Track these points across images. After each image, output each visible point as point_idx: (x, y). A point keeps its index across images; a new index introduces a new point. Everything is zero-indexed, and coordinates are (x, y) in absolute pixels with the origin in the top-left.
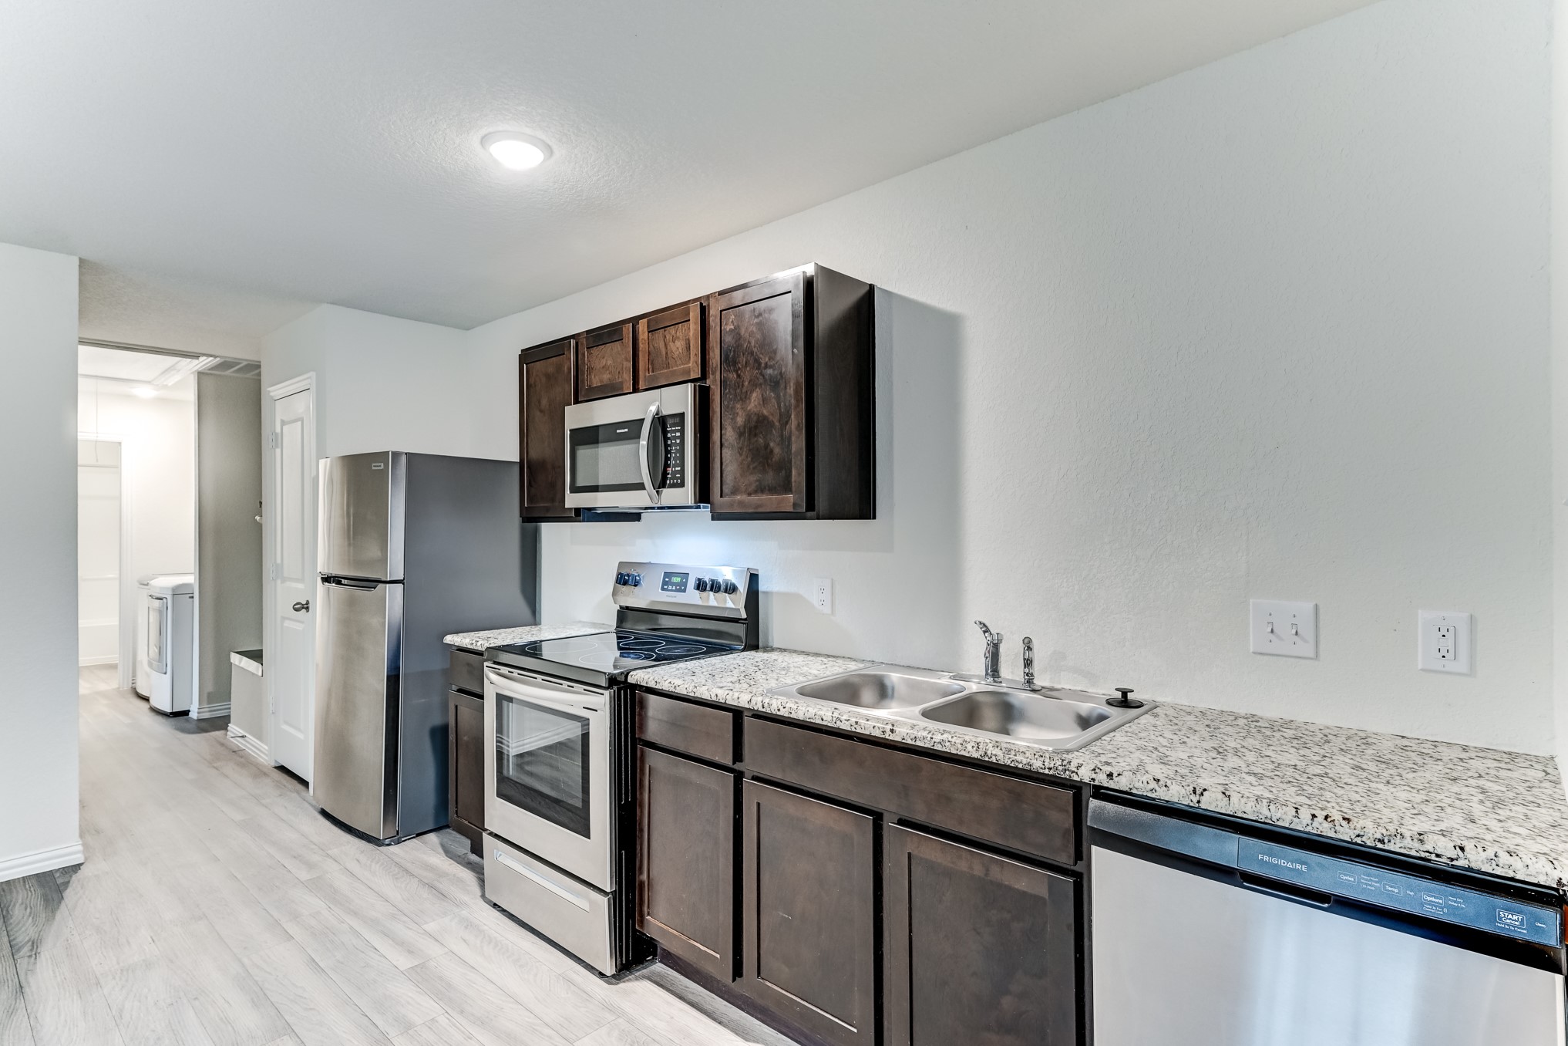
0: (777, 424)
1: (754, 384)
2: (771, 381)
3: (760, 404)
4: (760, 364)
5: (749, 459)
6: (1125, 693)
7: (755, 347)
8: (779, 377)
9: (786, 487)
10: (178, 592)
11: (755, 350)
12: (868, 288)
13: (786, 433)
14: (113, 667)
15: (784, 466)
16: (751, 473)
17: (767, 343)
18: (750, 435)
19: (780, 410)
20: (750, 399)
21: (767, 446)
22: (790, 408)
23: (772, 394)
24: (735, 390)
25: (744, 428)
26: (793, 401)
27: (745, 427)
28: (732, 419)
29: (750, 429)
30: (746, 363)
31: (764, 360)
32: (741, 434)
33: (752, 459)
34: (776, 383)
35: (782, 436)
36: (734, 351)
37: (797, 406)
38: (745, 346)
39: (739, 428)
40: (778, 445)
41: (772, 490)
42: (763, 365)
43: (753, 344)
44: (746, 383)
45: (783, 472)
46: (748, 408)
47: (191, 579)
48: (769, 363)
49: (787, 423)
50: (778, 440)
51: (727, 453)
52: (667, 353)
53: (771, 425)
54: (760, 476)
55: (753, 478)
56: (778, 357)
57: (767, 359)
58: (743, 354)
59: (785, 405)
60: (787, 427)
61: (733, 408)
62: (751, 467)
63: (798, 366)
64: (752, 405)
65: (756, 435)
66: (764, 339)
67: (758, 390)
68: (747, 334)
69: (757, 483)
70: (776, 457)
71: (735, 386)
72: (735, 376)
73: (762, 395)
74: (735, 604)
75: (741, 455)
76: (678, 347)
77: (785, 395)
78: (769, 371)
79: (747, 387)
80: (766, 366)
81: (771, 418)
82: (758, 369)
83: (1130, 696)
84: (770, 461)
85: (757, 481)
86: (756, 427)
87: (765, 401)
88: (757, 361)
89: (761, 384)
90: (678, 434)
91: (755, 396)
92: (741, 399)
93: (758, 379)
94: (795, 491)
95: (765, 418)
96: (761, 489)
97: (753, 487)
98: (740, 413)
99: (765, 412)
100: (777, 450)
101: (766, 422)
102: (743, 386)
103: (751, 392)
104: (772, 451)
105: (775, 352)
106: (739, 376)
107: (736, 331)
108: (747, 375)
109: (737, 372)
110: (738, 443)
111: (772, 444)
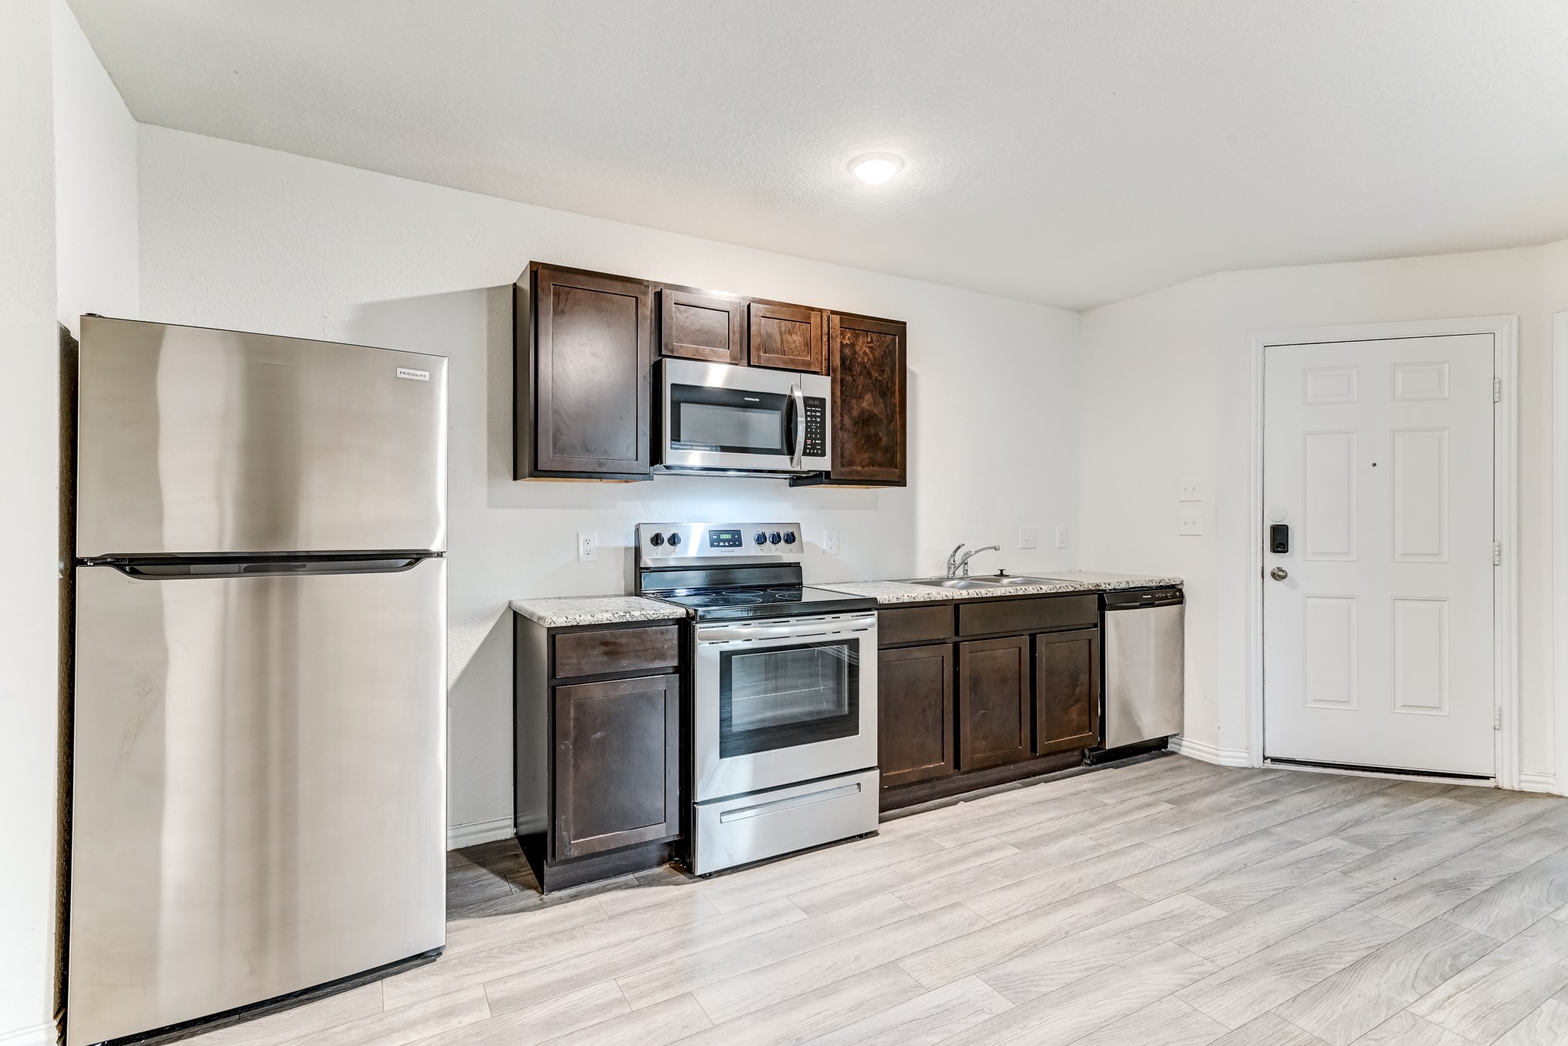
0: (885, 421)
1: (866, 389)
3: (871, 404)
5: (863, 442)
6: (1002, 571)
7: (867, 363)
8: (887, 388)
11: (868, 366)
13: (891, 428)
16: (865, 452)
18: (863, 425)
19: (887, 412)
20: (863, 399)
21: (876, 435)
22: (895, 412)
23: (880, 399)
24: (851, 390)
25: (860, 420)
26: (897, 408)
27: (859, 418)
28: (848, 410)
29: (864, 420)
30: (860, 372)
31: (875, 373)
32: (856, 423)
34: (883, 392)
35: (888, 429)
36: (850, 361)
37: (900, 412)
38: (859, 360)
39: (854, 418)
41: (881, 465)
42: (874, 377)
43: (866, 360)
44: (861, 387)
45: (889, 454)
46: (862, 405)
48: (879, 377)
50: (885, 432)
51: (844, 435)
52: (782, 342)
53: (880, 421)
54: (871, 454)
55: (866, 455)
56: (886, 376)
57: (878, 374)
58: (858, 365)
61: (849, 402)
62: (865, 447)
64: (865, 403)
65: (868, 425)
66: (875, 359)
67: (869, 393)
68: (861, 352)
71: (851, 387)
72: (851, 380)
73: (873, 398)
77: (890, 403)
79: (862, 390)
80: (877, 379)
81: (880, 416)
82: (870, 378)
83: (1004, 573)
85: (869, 458)
86: (868, 420)
87: (875, 403)
88: (869, 373)
89: (871, 390)
90: (818, 414)
91: (868, 397)
92: (856, 397)
93: (870, 386)
94: (900, 468)
95: (875, 415)
96: (872, 464)
97: (866, 461)
98: (856, 408)
99: (875, 411)
100: (884, 439)
101: (876, 418)
102: (857, 388)
103: (865, 394)
104: (880, 439)
105: (884, 371)
106: (854, 380)
107: (852, 347)
108: (861, 380)
109: (852, 376)
110: (853, 429)
111: (880, 434)
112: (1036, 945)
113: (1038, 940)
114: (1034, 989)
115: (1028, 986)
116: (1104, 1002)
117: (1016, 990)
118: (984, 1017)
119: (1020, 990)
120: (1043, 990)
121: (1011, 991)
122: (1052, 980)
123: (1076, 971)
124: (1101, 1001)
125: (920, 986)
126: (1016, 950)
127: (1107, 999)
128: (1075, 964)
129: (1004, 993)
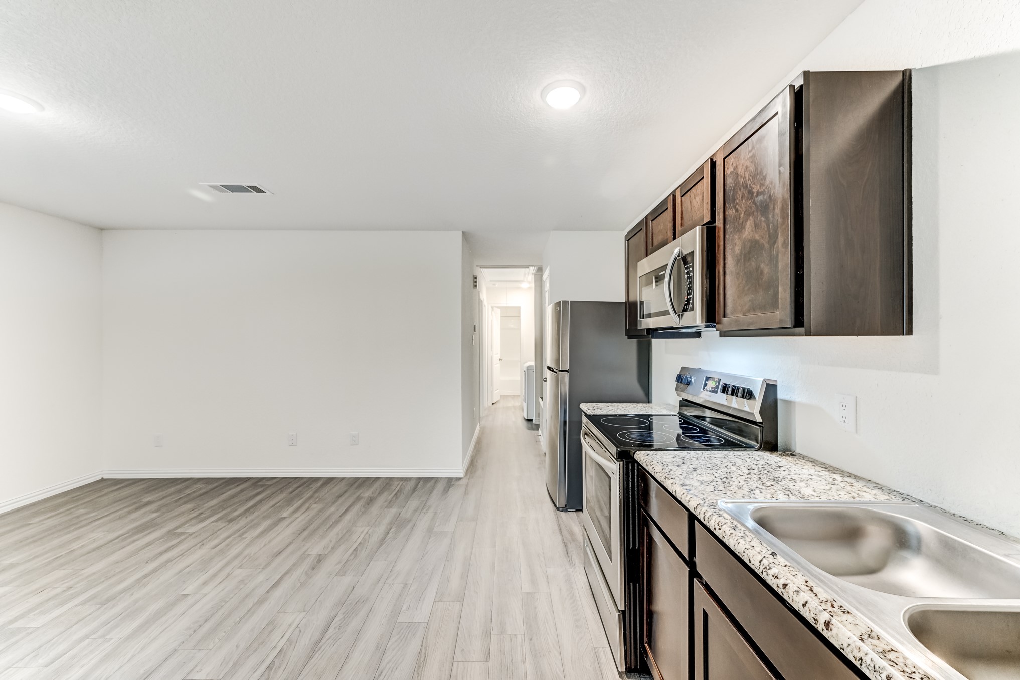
0: (767, 245)
1: (748, 214)
2: (761, 206)
3: (752, 231)
4: (753, 193)
5: (744, 282)
7: (749, 179)
8: (768, 200)
9: (774, 304)
10: (528, 368)
11: (749, 182)
12: (900, 77)
13: (774, 253)
14: (518, 396)
15: (772, 285)
17: (758, 174)
19: (769, 231)
20: (745, 228)
21: (758, 268)
22: (778, 227)
23: (762, 218)
24: (734, 223)
25: (741, 255)
26: (779, 220)
27: (741, 253)
28: (731, 249)
29: (745, 255)
30: (742, 196)
31: (756, 188)
32: (739, 261)
33: (746, 282)
34: (765, 208)
35: (770, 256)
36: (733, 190)
37: (783, 223)
38: (741, 182)
39: (737, 256)
40: (768, 265)
41: (762, 308)
42: (755, 194)
43: (747, 178)
44: (742, 215)
45: (772, 291)
46: (744, 237)
47: (533, 363)
48: (760, 190)
49: (775, 242)
50: (767, 260)
51: (728, 279)
52: (691, 209)
53: (762, 247)
54: (752, 296)
55: (747, 299)
56: (767, 182)
57: (758, 187)
58: (740, 190)
59: (774, 225)
60: (775, 246)
61: (732, 239)
62: (746, 289)
63: (784, 184)
64: (747, 232)
65: (749, 260)
66: (756, 169)
67: (751, 218)
68: (743, 171)
69: (750, 303)
70: (765, 278)
71: (734, 219)
72: (734, 211)
73: (755, 222)
74: (753, 409)
75: (738, 279)
76: (696, 202)
77: (773, 216)
78: (760, 198)
79: (743, 217)
80: (758, 193)
81: (761, 241)
82: (751, 198)
84: (760, 282)
85: (750, 301)
86: (749, 252)
87: (757, 226)
88: (751, 192)
89: (753, 212)
91: (749, 224)
92: (738, 230)
93: (751, 207)
94: (782, 308)
95: (757, 242)
96: (753, 309)
97: (747, 307)
98: (737, 243)
99: (757, 237)
100: (766, 271)
101: (757, 246)
102: (740, 217)
103: (746, 221)
104: (762, 273)
105: (765, 178)
106: (737, 210)
107: (736, 174)
108: (743, 207)
109: (735, 207)
110: (736, 270)
111: (762, 266)
112: (419, 667)
113: (422, 671)
114: (397, 637)
115: (401, 636)
116: (361, 657)
117: (403, 630)
118: (404, 608)
119: (402, 631)
120: (393, 640)
121: (405, 627)
122: (393, 650)
123: (386, 666)
124: (363, 656)
125: (440, 600)
126: (425, 654)
127: (360, 662)
128: (390, 671)
129: (407, 624)
